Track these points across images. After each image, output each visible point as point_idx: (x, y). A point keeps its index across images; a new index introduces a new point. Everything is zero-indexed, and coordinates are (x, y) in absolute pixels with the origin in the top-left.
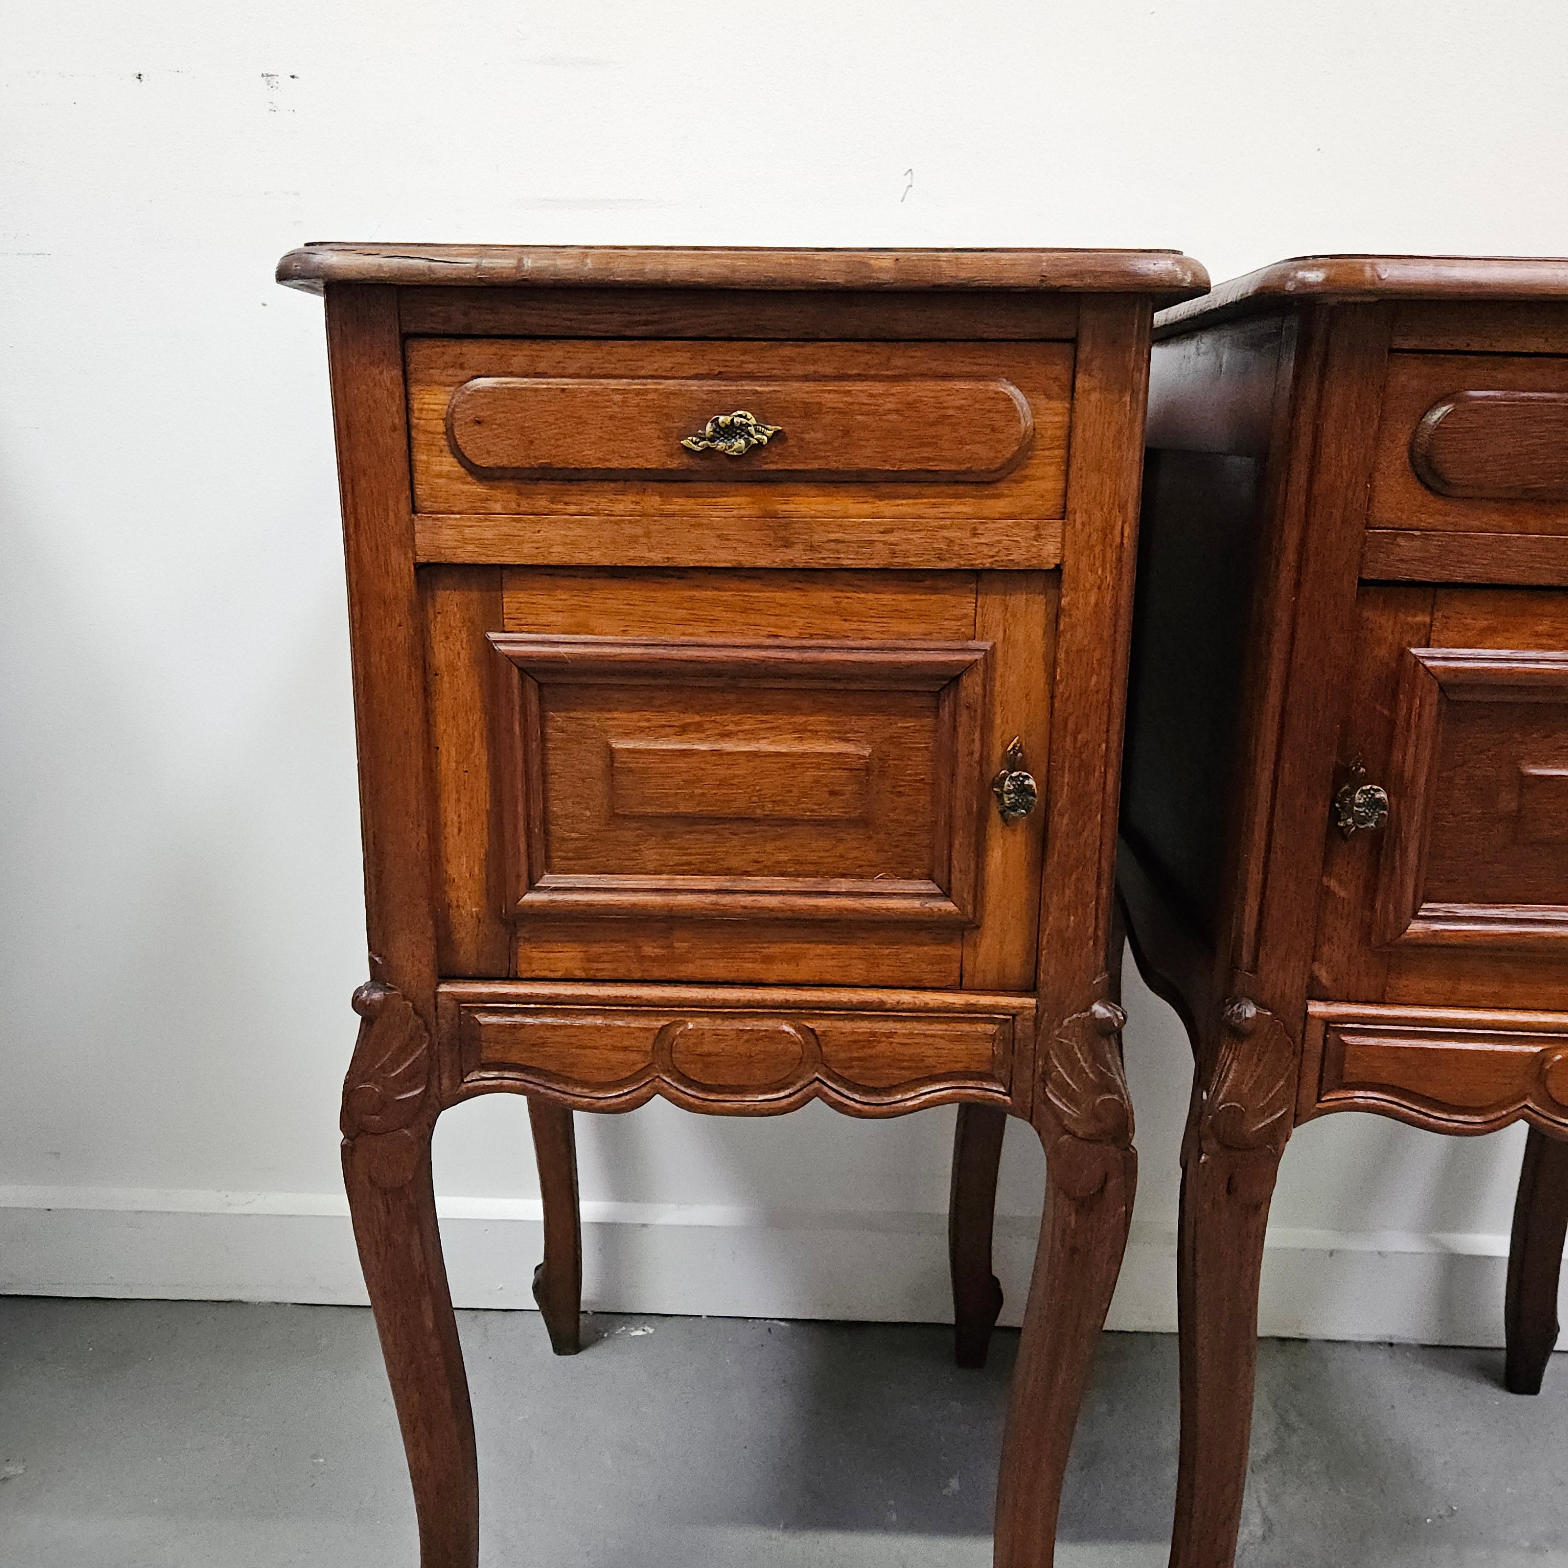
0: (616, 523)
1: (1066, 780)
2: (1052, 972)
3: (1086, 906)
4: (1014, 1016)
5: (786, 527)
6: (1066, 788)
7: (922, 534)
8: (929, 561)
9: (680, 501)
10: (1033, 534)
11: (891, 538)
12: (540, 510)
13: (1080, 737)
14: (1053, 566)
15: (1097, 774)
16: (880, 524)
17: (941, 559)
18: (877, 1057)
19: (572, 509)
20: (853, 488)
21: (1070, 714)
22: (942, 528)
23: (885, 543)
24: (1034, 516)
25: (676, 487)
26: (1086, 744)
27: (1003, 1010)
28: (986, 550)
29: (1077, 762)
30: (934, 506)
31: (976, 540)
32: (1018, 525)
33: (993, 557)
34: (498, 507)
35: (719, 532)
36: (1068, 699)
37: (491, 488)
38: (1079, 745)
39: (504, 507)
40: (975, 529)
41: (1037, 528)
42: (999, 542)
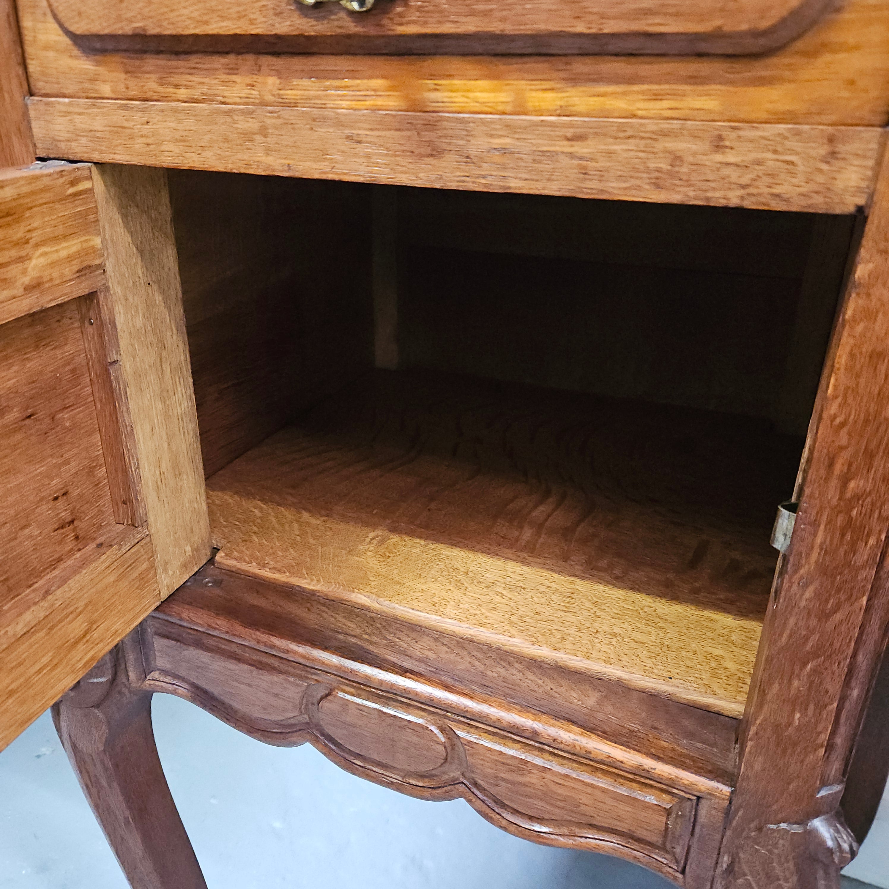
0: (228, 113)
1: (819, 540)
2: (757, 767)
3: (821, 707)
4: (699, 798)
5: (431, 126)
6: (816, 551)
7: (632, 144)
8: (639, 188)
9: (305, 82)
10: (823, 150)
11: (579, 148)
12: (149, 94)
13: (852, 484)
14: (851, 209)
15: (872, 541)
16: (571, 125)
17: (658, 186)
18: (525, 785)
19: (182, 93)
20: (531, 64)
21: (842, 448)
22: (666, 134)
23: (572, 155)
24: (833, 118)
25: (298, 62)
26: (857, 497)
27: (687, 788)
28: (734, 174)
29: (840, 520)
30: (657, 97)
31: (719, 157)
32: (798, 133)
33: (743, 187)
34: (106, 89)
35: (347, 132)
36: (843, 425)
37: (98, 64)
38: (848, 495)
39: (113, 91)
40: (720, 138)
41: (831, 140)
42: (759, 162)
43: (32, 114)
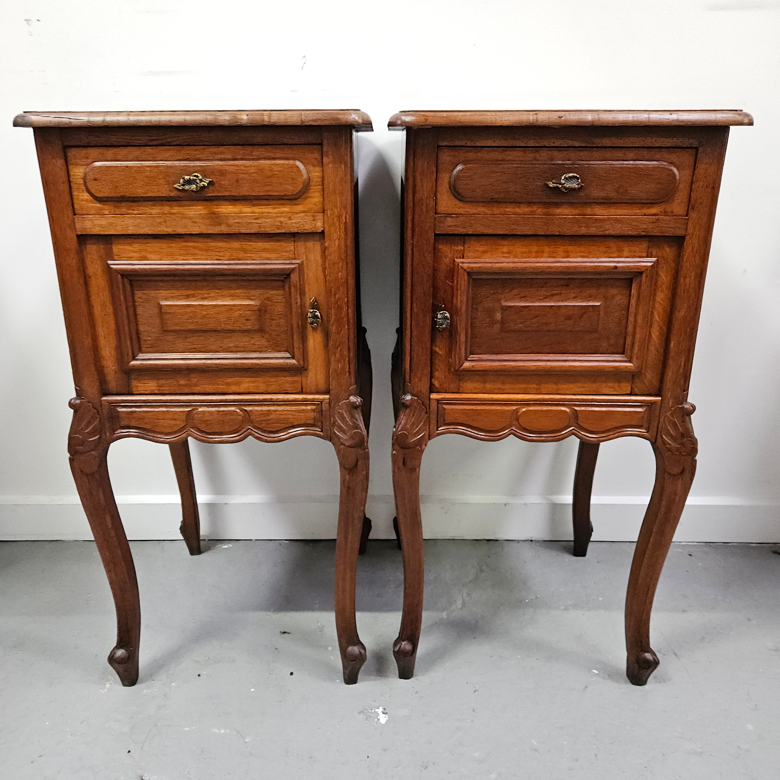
0: (153, 217)
1: (333, 313)
2: (334, 385)
3: (345, 360)
4: (321, 402)
5: (217, 218)
6: (333, 315)
7: (270, 220)
8: (274, 230)
9: (177, 208)
10: (312, 219)
11: (259, 221)
12: (123, 213)
13: (337, 296)
14: (321, 231)
15: (344, 310)
16: (255, 216)
17: (278, 229)
18: (270, 419)
19: (136, 212)
20: (243, 202)
21: (332, 287)
22: (278, 217)
23: (256, 223)
24: (313, 212)
25: (175, 203)
26: (339, 299)
27: (317, 400)
28: (294, 225)
29: (336, 306)
30: (274, 208)
31: (290, 221)
32: (306, 215)
33: (298, 228)
34: (107, 212)
35: (192, 220)
36: (331, 281)
37: (103, 205)
38: (336, 299)
39: (109, 212)
40: (290, 217)
41: (313, 216)
42: (300, 222)
43: (76, 221)
